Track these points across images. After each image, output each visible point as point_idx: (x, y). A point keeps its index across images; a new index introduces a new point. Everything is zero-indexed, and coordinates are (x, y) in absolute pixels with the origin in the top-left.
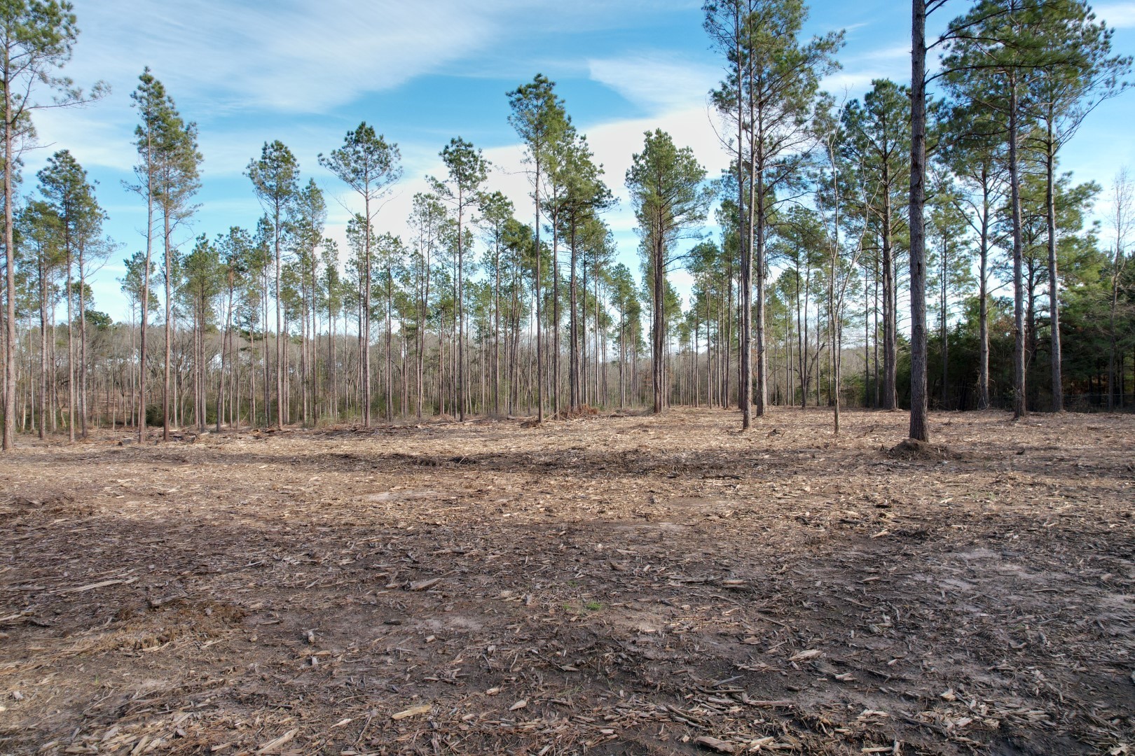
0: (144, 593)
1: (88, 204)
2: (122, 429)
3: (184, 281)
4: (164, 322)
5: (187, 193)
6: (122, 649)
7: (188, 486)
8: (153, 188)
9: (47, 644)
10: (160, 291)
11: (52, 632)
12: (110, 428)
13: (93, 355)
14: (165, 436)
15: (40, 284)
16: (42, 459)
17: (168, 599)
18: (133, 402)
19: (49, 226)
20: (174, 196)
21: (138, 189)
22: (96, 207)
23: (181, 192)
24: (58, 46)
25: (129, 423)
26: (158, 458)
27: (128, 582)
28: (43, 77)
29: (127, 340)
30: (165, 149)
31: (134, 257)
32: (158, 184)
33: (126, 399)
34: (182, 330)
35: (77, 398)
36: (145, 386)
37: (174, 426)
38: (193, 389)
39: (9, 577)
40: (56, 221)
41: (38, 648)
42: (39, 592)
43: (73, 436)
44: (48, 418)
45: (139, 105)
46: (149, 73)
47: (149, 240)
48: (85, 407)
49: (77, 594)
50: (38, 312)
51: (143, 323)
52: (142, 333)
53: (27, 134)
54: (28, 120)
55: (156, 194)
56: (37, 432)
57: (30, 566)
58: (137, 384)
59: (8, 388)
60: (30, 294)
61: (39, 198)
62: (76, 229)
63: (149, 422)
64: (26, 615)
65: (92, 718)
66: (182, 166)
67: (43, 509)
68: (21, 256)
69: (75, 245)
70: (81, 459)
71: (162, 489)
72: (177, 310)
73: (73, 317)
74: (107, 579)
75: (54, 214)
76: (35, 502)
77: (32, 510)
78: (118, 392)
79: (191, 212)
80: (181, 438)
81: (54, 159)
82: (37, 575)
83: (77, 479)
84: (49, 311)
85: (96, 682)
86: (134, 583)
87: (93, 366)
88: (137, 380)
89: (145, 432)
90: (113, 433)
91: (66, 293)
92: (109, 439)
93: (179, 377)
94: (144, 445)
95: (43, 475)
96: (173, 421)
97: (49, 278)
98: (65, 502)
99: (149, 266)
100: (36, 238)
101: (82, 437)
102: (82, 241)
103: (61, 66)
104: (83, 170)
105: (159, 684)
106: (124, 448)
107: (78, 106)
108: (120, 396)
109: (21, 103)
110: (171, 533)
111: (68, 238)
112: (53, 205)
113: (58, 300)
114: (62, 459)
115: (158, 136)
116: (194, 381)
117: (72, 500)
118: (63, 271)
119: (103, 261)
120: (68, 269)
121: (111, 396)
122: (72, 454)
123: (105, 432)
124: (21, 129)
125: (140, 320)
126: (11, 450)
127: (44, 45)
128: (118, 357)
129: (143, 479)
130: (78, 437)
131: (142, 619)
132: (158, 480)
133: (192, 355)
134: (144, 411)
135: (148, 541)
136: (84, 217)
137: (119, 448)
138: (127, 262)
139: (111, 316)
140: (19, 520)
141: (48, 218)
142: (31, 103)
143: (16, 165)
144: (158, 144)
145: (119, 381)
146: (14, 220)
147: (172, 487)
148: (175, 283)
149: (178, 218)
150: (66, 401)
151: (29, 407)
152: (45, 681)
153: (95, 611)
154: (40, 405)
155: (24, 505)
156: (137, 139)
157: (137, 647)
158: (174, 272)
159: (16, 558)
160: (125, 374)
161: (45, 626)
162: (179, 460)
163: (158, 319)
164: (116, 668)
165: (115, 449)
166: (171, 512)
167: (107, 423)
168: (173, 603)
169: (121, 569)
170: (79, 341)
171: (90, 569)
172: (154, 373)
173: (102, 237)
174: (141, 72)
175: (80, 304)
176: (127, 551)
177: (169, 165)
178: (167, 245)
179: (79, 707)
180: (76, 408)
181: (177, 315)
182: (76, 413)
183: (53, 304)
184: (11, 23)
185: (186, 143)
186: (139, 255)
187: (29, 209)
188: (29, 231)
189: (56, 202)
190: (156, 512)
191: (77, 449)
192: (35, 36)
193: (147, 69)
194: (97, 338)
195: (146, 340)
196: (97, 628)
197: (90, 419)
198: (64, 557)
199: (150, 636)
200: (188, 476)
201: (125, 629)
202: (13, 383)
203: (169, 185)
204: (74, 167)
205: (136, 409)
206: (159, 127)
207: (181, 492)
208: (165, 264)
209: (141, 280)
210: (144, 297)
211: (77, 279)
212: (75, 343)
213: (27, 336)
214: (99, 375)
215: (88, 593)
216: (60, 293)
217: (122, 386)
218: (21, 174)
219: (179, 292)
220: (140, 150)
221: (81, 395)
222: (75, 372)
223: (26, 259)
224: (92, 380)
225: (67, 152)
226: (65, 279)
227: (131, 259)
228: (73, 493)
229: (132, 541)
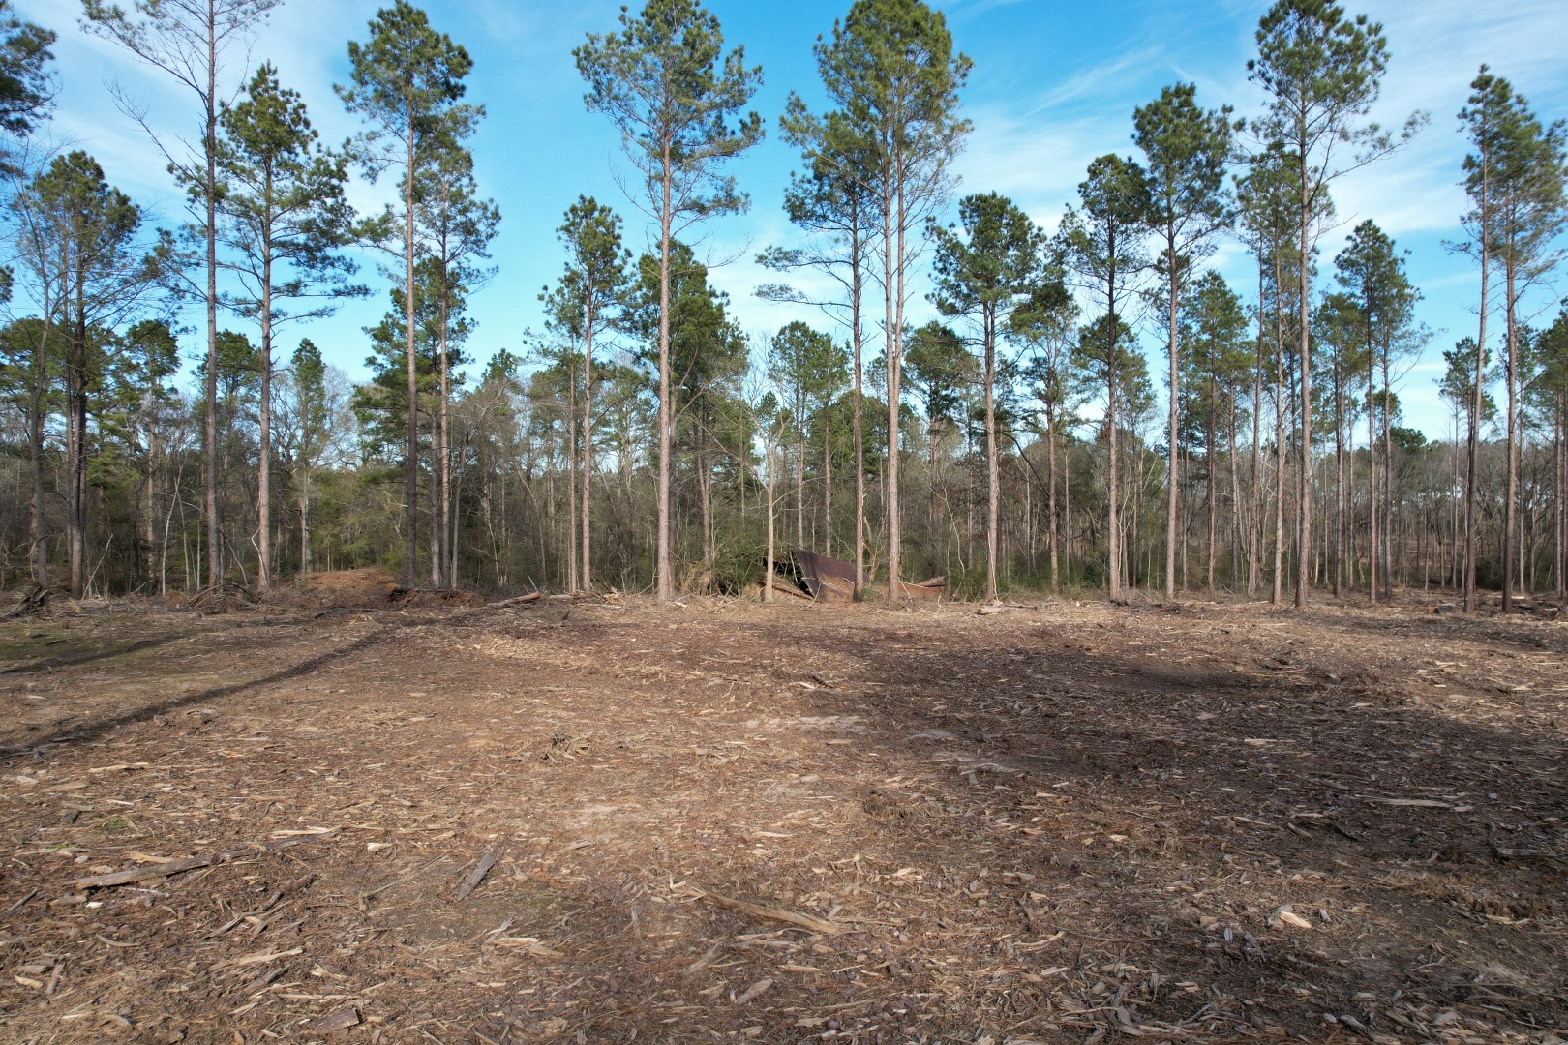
0: (1484, 832)
1: (1395, 285)
2: (1439, 591)
3: (1538, 370)
4: (1504, 435)
5: (1546, 235)
6: (1455, 903)
7: (1548, 684)
8: (1488, 239)
9: (1355, 862)
10: (1498, 392)
11: (1360, 848)
12: (1421, 587)
13: (1399, 488)
14: (1505, 606)
15: (1335, 399)
16: (1338, 622)
17: (1524, 852)
18: (1455, 552)
19: (1346, 323)
20: (1523, 245)
21: (1466, 248)
22: (1407, 286)
23: (1535, 236)
24: (1362, 87)
25: (1449, 582)
26: (1495, 636)
27: (1457, 809)
28: (1344, 135)
29: (1447, 466)
30: (1510, 177)
31: (1458, 346)
32: (1498, 231)
33: (1444, 548)
34: (1534, 446)
35: (1379, 545)
36: (1474, 530)
37: (1518, 592)
38: (1553, 536)
39: (1309, 765)
40: (1356, 315)
41: (1345, 864)
42: (1343, 792)
43: (1373, 597)
44: (1344, 569)
45: (1470, 125)
46: (1487, 73)
47: (1482, 318)
48: (1389, 558)
49: (1390, 807)
50: (1333, 435)
51: (1472, 438)
52: (1471, 453)
53: (1324, 213)
54: (1325, 195)
55: (1493, 249)
56: (1331, 588)
57: (1331, 756)
58: (1461, 527)
59: (1302, 531)
60: (1325, 412)
61: (1336, 289)
62: (1380, 321)
63: (1480, 582)
64: (1330, 817)
65: (1417, 984)
66: (1536, 196)
67: (1342, 686)
68: (1316, 366)
69: (1378, 343)
70: (1385, 627)
71: (1504, 684)
72: (1526, 416)
73: (1375, 438)
74: (1428, 798)
75: (1354, 306)
76: (1333, 676)
77: (1331, 686)
78: (1433, 538)
79: (1554, 262)
80: (1532, 610)
81: (1354, 235)
82: (1339, 770)
83: (1381, 653)
84: (1346, 433)
85: (1420, 937)
86: (1467, 812)
87: (1399, 502)
88: (1461, 522)
89: (1473, 596)
90: (1425, 595)
91: (1367, 407)
92: (1421, 603)
93: (1528, 518)
94: (1472, 616)
95: (1341, 643)
96: (1517, 583)
97: (1346, 390)
98: (1368, 681)
99: (1482, 356)
100: (1332, 342)
101: (1385, 598)
102: (1387, 336)
103: (1365, 112)
104: (1389, 241)
105: (1515, 976)
106: (1443, 617)
107: (1386, 156)
108: (1436, 543)
109: (1318, 176)
110: (1522, 753)
111: (1370, 335)
112: (1352, 295)
113: (1356, 417)
114: (1360, 625)
115: (1498, 162)
116: (1554, 524)
117: (1376, 680)
118: (1363, 379)
119: (1414, 358)
120: (1370, 376)
121: (1423, 543)
122: (1374, 620)
123: (1414, 592)
124: (1317, 210)
125: (1467, 436)
126: (1304, 607)
127: (1347, 92)
128: (1434, 489)
129: (1474, 665)
130: (1380, 597)
131: (1483, 870)
132: (1497, 669)
133: (1549, 484)
134: (1473, 566)
135: (1486, 757)
136: (1389, 303)
137: (1436, 617)
138: (1447, 355)
139: (1424, 433)
140: (1315, 695)
141: (1346, 314)
142: (1330, 172)
143: (1313, 254)
144: (1499, 174)
145: (1434, 522)
146: (1310, 323)
147: (1520, 683)
148: (1522, 376)
149: (1531, 275)
150: (1365, 549)
151: (1322, 555)
152: (1355, 910)
153: (1414, 838)
154: (1334, 551)
155: (1319, 676)
156: (1466, 175)
157: (1477, 908)
158: (1522, 360)
159: (1315, 743)
160: (1443, 513)
161: (1351, 839)
162: (1531, 642)
163: (1494, 432)
164: (1446, 927)
165: (1430, 617)
166: (1518, 720)
167: (1416, 581)
168: (1531, 861)
169: (1448, 789)
170: (1382, 470)
171: (1404, 778)
172: (1488, 514)
173: (1414, 326)
174: (1474, 75)
175: (1385, 422)
176: (1455, 764)
177: (1517, 199)
178: (1511, 320)
179: (1399, 962)
180: (1377, 558)
181: (1525, 422)
182: (1377, 564)
183: (1351, 424)
184: (1307, 82)
185: (1545, 156)
186: (1467, 341)
187: (1325, 307)
188: (1325, 334)
189: (1356, 292)
190: (1497, 716)
191: (1378, 614)
192: (1336, 86)
193: (1483, 68)
194: (1405, 464)
195: (1476, 464)
196: (1417, 862)
197: (1395, 573)
198: (1370, 754)
199: (1496, 899)
200: (1546, 669)
201: (1457, 876)
202: (1307, 525)
203: (1515, 227)
204: (1378, 239)
205: (1460, 563)
206: (1500, 148)
207: (1537, 693)
208: (1508, 349)
209: (1468, 377)
210: (1473, 403)
211: (1380, 387)
212: (1378, 472)
213: (1321, 465)
214: (1407, 516)
215: (1404, 809)
216: (1359, 409)
217: (1439, 531)
218: (1317, 266)
219: (1530, 388)
220: (1469, 191)
221: (1384, 542)
222: (1377, 511)
223: (1320, 370)
224: (1397, 521)
225: (1370, 222)
226: (1365, 389)
227: (1454, 350)
228: (1377, 671)
229: (1461, 752)
